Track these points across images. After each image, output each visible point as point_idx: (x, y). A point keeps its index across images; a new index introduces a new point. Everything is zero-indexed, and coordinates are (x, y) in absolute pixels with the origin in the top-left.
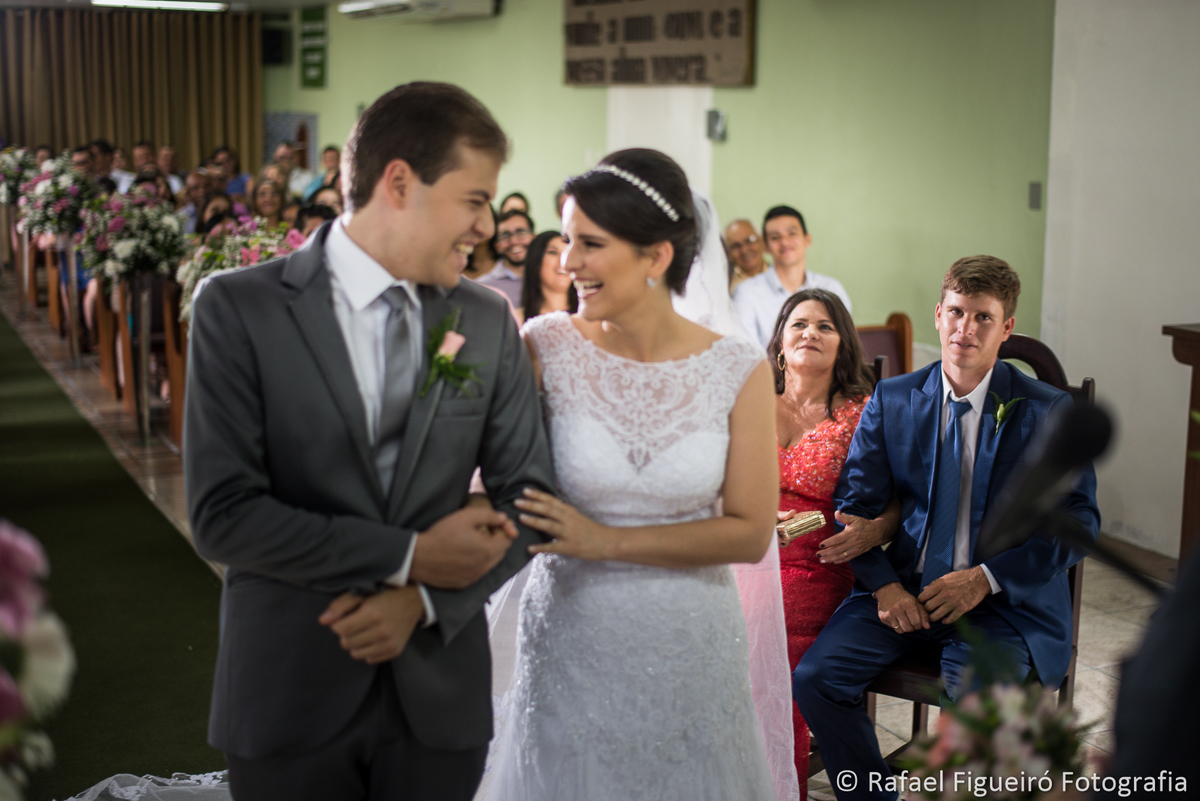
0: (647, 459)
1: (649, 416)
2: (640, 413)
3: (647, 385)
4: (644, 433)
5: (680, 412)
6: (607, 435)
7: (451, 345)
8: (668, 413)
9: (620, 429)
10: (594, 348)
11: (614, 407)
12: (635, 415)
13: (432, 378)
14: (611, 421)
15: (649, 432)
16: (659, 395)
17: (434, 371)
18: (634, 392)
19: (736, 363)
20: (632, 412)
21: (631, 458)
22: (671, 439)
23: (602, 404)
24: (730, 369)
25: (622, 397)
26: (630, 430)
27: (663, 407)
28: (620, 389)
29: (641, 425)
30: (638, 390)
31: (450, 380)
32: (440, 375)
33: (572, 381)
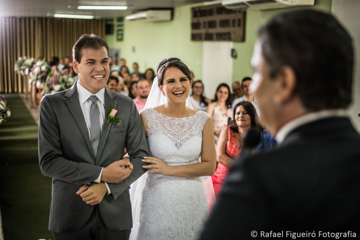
0: (181, 145)
1: (180, 133)
2: (177, 132)
3: (179, 124)
4: (179, 138)
5: (189, 131)
6: (169, 139)
7: (114, 113)
8: (185, 132)
9: (172, 137)
10: (162, 115)
11: (170, 131)
12: (176, 133)
13: (108, 122)
14: (169, 135)
15: (181, 137)
16: (182, 127)
17: (109, 120)
18: (175, 127)
19: (203, 117)
20: (175, 132)
21: (176, 145)
22: (187, 139)
23: (166, 130)
24: (201, 119)
25: (172, 128)
26: (175, 137)
27: (183, 130)
28: (171, 126)
29: (178, 135)
30: (176, 126)
31: (113, 122)
32: (110, 121)
33: (157, 125)
